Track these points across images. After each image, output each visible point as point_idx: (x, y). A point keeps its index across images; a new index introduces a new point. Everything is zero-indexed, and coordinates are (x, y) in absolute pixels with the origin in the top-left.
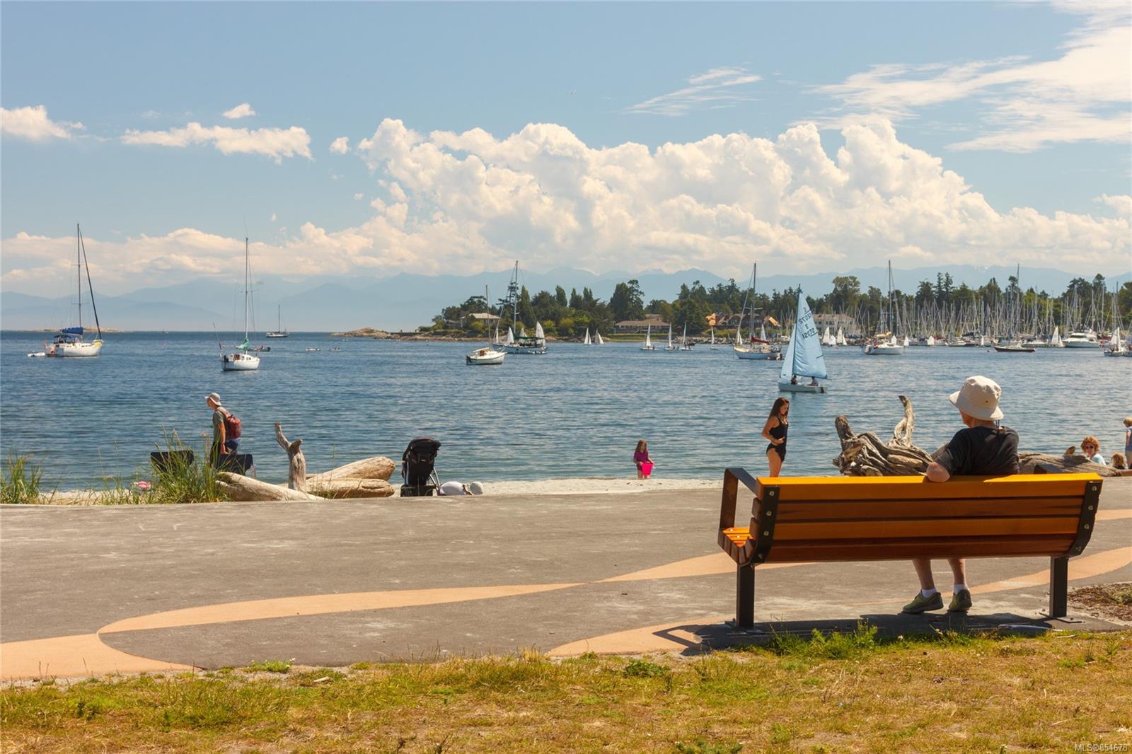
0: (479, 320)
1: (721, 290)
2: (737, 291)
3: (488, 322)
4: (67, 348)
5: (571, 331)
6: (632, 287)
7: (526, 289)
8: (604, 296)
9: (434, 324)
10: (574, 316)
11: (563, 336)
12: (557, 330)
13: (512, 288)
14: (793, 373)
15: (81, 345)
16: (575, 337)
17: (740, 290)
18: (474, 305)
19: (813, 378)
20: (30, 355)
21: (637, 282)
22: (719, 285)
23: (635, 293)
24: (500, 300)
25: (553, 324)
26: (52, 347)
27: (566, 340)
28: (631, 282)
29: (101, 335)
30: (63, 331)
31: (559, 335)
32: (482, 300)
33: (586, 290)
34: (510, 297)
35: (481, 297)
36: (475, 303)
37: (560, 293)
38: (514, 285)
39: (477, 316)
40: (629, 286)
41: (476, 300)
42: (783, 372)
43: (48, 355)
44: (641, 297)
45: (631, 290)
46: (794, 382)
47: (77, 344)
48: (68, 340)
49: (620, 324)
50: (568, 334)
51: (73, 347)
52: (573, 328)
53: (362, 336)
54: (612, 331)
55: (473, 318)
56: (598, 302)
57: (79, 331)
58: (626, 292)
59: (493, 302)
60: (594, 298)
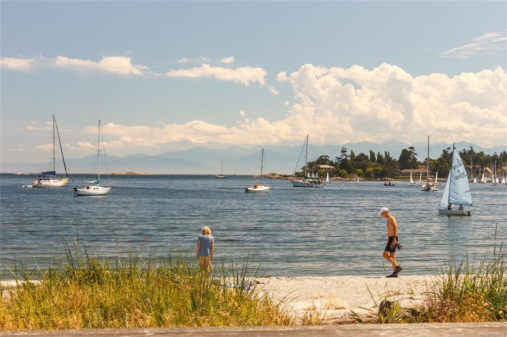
0: (322, 169)
1: (465, 153)
2: (474, 153)
3: (327, 169)
4: (44, 183)
5: (372, 174)
6: (410, 151)
7: (354, 152)
8: (396, 156)
9: (302, 170)
10: (374, 167)
11: (368, 177)
12: (364, 174)
13: (343, 151)
14: (449, 203)
15: (53, 181)
16: (374, 178)
17: (476, 153)
18: (323, 160)
19: (461, 205)
20: (24, 186)
21: (413, 148)
22: (464, 150)
23: (413, 154)
24: (337, 158)
25: (362, 171)
26: (36, 182)
27: (369, 180)
28: (410, 148)
29: (67, 176)
30: (43, 173)
31: (365, 177)
32: (327, 158)
33: (386, 153)
34: (342, 156)
35: (326, 156)
36: (322, 159)
37: (372, 154)
38: (345, 150)
39: (322, 166)
40: (409, 150)
41: (323, 157)
42: (442, 202)
43: (34, 187)
44: (416, 156)
45: (410, 153)
46: (449, 208)
47: (50, 181)
48: (46, 178)
49: (403, 171)
50: (371, 177)
51: (48, 182)
52: (373, 173)
53: (269, 177)
54: (398, 175)
55: (319, 168)
56: (393, 159)
57: (53, 173)
58: (407, 153)
59: (332, 158)
60: (391, 157)
